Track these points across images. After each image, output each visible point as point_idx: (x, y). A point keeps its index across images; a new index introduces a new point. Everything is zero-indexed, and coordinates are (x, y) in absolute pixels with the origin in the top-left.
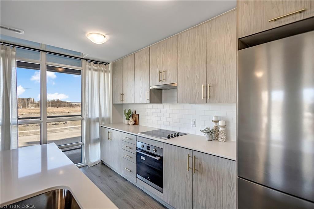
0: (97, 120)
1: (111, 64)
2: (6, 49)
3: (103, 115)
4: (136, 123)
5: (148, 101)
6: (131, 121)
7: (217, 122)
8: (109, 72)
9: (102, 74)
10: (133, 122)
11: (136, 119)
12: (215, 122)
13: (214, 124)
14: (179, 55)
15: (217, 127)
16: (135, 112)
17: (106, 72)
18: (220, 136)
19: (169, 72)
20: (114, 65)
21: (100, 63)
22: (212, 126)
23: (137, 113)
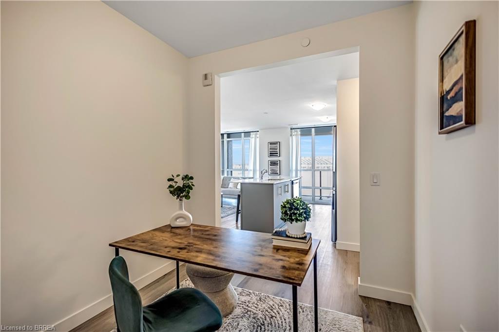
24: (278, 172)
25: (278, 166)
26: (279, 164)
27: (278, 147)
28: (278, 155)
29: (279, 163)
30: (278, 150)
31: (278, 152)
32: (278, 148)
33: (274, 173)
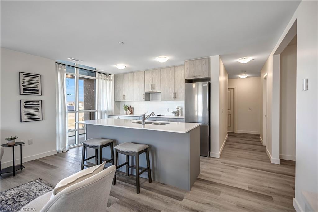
0: (105, 112)
1: (113, 75)
2: (62, 67)
3: (109, 109)
4: (132, 113)
5: (144, 100)
6: (129, 112)
7: (178, 108)
8: (112, 80)
9: (108, 82)
10: (130, 112)
11: (131, 110)
12: (177, 108)
13: (177, 109)
14: (162, 78)
15: (178, 110)
16: (131, 106)
17: (110, 80)
18: (179, 114)
19: (156, 85)
20: (115, 76)
21: (107, 75)
22: (176, 110)
23: (132, 107)
24: (40, 116)
25: (40, 108)
26: (40, 106)
27: (39, 81)
28: (39, 92)
29: (40, 103)
30: (39, 86)
31: (39, 89)
32: (39, 84)
33: (33, 118)
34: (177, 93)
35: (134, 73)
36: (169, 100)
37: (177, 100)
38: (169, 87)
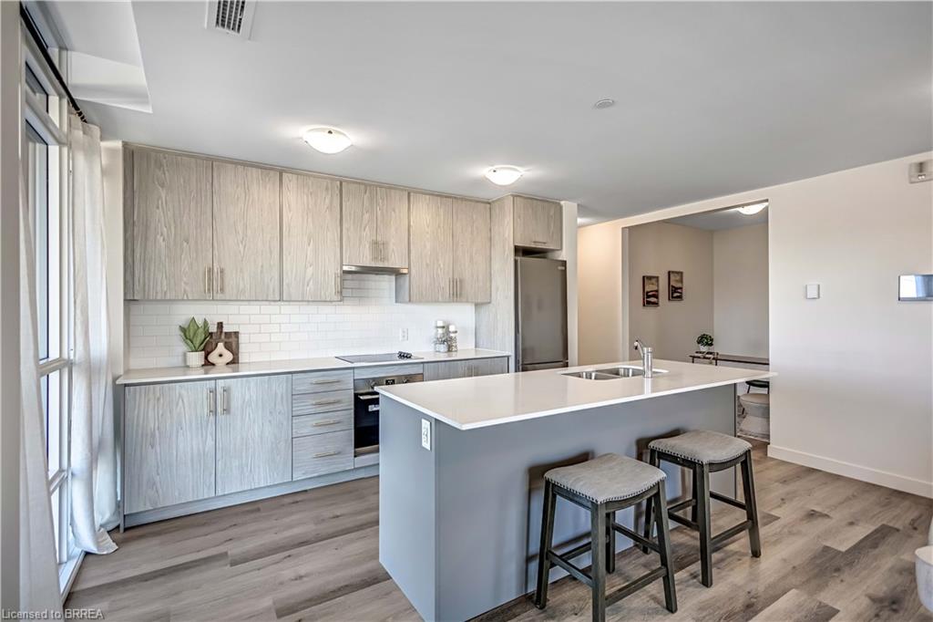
6: (223, 354)
10: (228, 356)
12: (440, 328)
13: (440, 331)
16: (220, 325)
34: (461, 281)
35: (285, 175)
36: (437, 301)
37: (461, 302)
38: (438, 260)
